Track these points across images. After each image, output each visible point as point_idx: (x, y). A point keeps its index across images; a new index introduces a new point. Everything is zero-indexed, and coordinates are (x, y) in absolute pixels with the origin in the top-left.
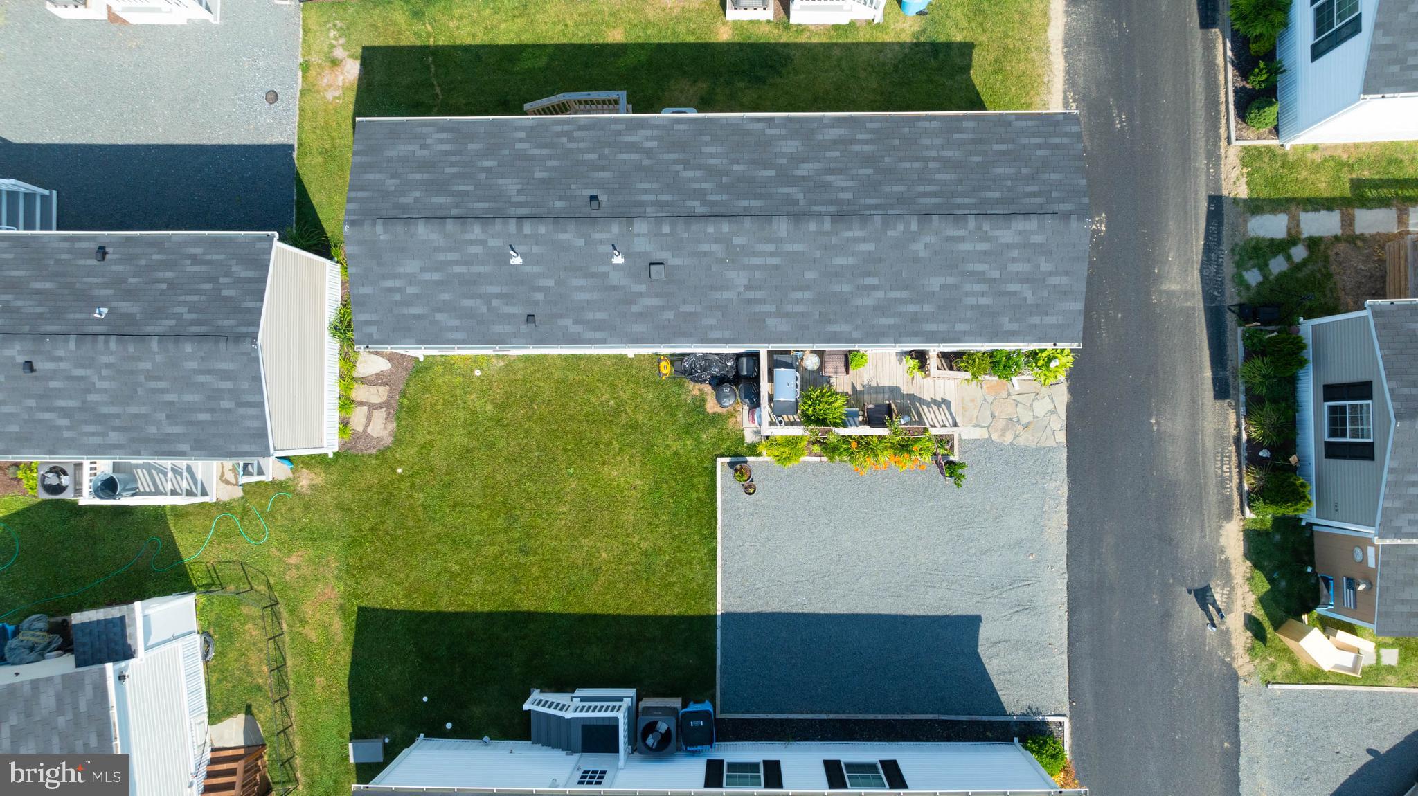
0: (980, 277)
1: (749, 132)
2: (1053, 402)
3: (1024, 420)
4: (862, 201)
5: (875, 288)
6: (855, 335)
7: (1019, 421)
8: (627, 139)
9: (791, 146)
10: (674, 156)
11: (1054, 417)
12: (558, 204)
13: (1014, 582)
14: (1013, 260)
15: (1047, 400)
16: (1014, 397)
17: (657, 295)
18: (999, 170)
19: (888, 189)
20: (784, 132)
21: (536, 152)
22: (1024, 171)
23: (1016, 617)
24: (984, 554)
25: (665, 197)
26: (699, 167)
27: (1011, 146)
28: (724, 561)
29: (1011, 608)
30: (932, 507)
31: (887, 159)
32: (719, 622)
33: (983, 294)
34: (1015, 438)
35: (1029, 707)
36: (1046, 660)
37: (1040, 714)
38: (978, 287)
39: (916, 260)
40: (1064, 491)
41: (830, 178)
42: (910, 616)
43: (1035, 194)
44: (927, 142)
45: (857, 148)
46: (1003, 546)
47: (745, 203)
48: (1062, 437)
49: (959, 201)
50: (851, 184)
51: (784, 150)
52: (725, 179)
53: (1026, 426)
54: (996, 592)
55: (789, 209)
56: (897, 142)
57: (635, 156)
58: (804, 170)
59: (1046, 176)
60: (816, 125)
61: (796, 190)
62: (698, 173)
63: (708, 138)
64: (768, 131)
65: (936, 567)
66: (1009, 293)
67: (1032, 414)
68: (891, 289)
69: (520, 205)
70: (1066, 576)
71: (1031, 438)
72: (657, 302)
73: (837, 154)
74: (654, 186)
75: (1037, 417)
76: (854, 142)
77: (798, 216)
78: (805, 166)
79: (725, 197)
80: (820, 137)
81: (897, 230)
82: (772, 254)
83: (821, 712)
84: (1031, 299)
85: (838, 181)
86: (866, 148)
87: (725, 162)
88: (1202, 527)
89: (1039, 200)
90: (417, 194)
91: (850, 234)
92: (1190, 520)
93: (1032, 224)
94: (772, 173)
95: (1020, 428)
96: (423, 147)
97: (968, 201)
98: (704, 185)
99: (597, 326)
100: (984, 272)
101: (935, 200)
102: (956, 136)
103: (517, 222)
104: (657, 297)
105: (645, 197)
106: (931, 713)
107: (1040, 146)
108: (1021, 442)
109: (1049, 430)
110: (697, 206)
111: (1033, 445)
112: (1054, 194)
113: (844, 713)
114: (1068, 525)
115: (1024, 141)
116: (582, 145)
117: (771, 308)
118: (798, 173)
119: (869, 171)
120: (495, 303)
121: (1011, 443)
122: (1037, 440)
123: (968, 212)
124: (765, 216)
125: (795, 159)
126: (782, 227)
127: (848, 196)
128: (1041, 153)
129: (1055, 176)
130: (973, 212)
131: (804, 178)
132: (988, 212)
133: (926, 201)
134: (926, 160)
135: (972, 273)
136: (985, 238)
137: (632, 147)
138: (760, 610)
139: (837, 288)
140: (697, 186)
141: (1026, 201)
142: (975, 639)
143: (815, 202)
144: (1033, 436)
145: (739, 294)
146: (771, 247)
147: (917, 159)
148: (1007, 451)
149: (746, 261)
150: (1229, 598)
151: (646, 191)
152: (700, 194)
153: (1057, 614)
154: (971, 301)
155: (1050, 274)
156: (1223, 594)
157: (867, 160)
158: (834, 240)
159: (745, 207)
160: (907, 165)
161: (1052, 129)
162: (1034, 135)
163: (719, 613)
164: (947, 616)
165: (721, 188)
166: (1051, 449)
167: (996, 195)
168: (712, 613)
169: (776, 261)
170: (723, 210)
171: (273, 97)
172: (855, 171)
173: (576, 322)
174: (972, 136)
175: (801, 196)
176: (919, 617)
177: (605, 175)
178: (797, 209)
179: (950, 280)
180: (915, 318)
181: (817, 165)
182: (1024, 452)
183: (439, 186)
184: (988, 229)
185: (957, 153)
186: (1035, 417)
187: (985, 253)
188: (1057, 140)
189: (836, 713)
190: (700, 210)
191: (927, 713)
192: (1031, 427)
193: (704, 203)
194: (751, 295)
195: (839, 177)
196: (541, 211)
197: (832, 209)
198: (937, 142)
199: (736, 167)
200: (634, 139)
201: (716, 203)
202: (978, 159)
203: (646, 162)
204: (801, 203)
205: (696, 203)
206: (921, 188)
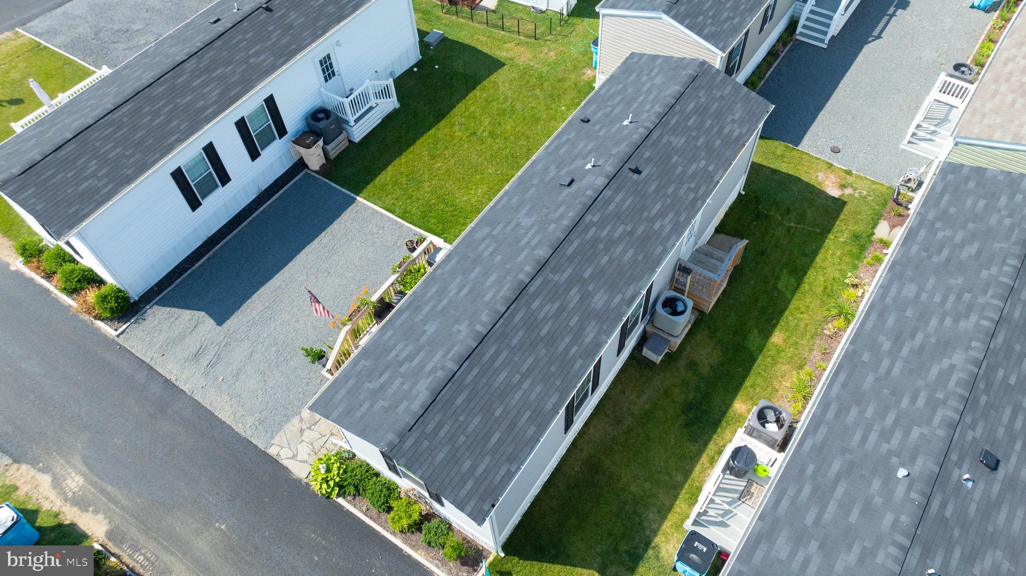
0: (410, 358)
1: (628, 284)
2: (301, 461)
3: (307, 433)
4: (523, 311)
5: (459, 291)
6: (440, 271)
7: (310, 429)
8: (670, 216)
9: (599, 300)
10: (640, 231)
11: (290, 454)
12: (647, 154)
13: (218, 359)
14: (403, 384)
15: (306, 458)
16: (328, 436)
17: (552, 180)
18: (476, 421)
19: (521, 334)
20: (613, 305)
21: (693, 167)
22: (463, 438)
23: (198, 346)
24: (252, 352)
25: (612, 207)
26: (620, 239)
27: (489, 446)
28: (382, 215)
29: (206, 346)
30: (308, 340)
31: (544, 351)
32: (353, 195)
33: (397, 356)
34: (301, 418)
35: (145, 319)
36: (158, 346)
37: (135, 322)
38: (405, 353)
39: (456, 322)
40: (239, 429)
41: (556, 305)
42: (260, 288)
43: (438, 428)
44: (538, 389)
45: (567, 340)
46: (244, 366)
47: (576, 244)
48: (273, 451)
49: (475, 372)
50: (542, 315)
51: (599, 295)
52: (601, 246)
53: (302, 431)
54: (223, 344)
55: (551, 264)
56: (553, 369)
57: (654, 212)
58: (574, 295)
59: (445, 450)
60: (605, 328)
61: (563, 279)
62: (617, 235)
63: (640, 258)
64: (619, 297)
65: (272, 320)
66: (382, 374)
67: (306, 441)
68: (450, 301)
69: (660, 137)
70: (189, 394)
71: (291, 429)
72: (548, 178)
73: (572, 323)
74: (625, 207)
75: (301, 443)
76: (574, 342)
77: (543, 266)
78: (577, 298)
79: (588, 237)
80: (593, 323)
81: (485, 318)
82: (529, 242)
83: (258, 216)
84: (367, 385)
85: (550, 308)
86: (563, 346)
87: (615, 256)
88: (124, 509)
89: (430, 427)
90: (702, 99)
91: (505, 289)
92: (137, 502)
93: (416, 406)
94: (586, 275)
95: (304, 427)
96: (734, 122)
97: (470, 378)
98: (605, 232)
99: (557, 148)
100: (411, 361)
101: (487, 356)
102: (528, 414)
103: (649, 128)
104: (551, 179)
105: (619, 197)
106: (199, 267)
107: (474, 467)
108: (295, 421)
109: (286, 445)
110: (593, 217)
111: (285, 427)
112: (426, 443)
113: (246, 226)
114: (217, 416)
115: (487, 460)
116: (682, 192)
117: (495, 233)
118: (575, 290)
119: (543, 333)
120: (609, 109)
121: (300, 413)
122: (287, 431)
123: (461, 370)
124: (557, 248)
125: (585, 297)
126: (543, 252)
127: (534, 306)
128: (468, 463)
129: (440, 457)
130: (459, 373)
131: (568, 290)
132: (450, 384)
133: (492, 350)
134: (525, 376)
135: (417, 353)
136: (434, 370)
137: (662, 214)
138: (340, 218)
139: (477, 271)
140: (609, 228)
141: (437, 418)
142: (211, 315)
143: (546, 282)
144: (291, 431)
145: (519, 219)
146: (533, 243)
147: (529, 371)
148: (298, 407)
149: (536, 228)
150: (64, 493)
151: (624, 200)
152: (601, 225)
153: (175, 372)
154: (400, 346)
155: (372, 406)
156: (71, 490)
157: (551, 340)
158: (509, 278)
159: (573, 242)
160: (530, 361)
161: (481, 490)
162: (486, 472)
163: (358, 198)
164: (239, 309)
165: (596, 241)
166: (273, 437)
167: (459, 401)
168: (361, 195)
169: (523, 242)
170: (579, 229)
171: (835, 150)
172: (550, 324)
173: (568, 140)
174: (520, 425)
175: (556, 278)
176: (254, 292)
177: (652, 189)
178: (548, 269)
179: (424, 338)
180: (419, 308)
181: (571, 306)
182: (287, 419)
183: (701, 111)
184: (437, 374)
185: (513, 402)
186: (302, 441)
187: (423, 367)
188: (469, 485)
189: (250, 222)
190: (588, 218)
191: (201, 265)
192: (299, 434)
193: (592, 224)
194: (513, 224)
195: (552, 312)
196: (649, 142)
197: (532, 289)
198: (533, 396)
199: (606, 259)
200: (667, 220)
201: (587, 229)
202: (498, 413)
203: (646, 214)
204: (551, 275)
205: (595, 219)
206: (504, 355)
